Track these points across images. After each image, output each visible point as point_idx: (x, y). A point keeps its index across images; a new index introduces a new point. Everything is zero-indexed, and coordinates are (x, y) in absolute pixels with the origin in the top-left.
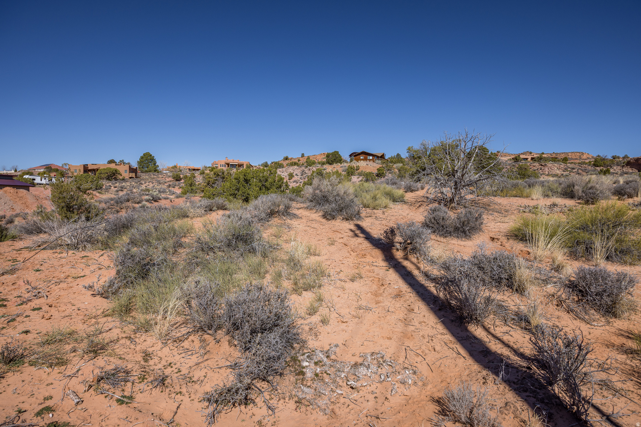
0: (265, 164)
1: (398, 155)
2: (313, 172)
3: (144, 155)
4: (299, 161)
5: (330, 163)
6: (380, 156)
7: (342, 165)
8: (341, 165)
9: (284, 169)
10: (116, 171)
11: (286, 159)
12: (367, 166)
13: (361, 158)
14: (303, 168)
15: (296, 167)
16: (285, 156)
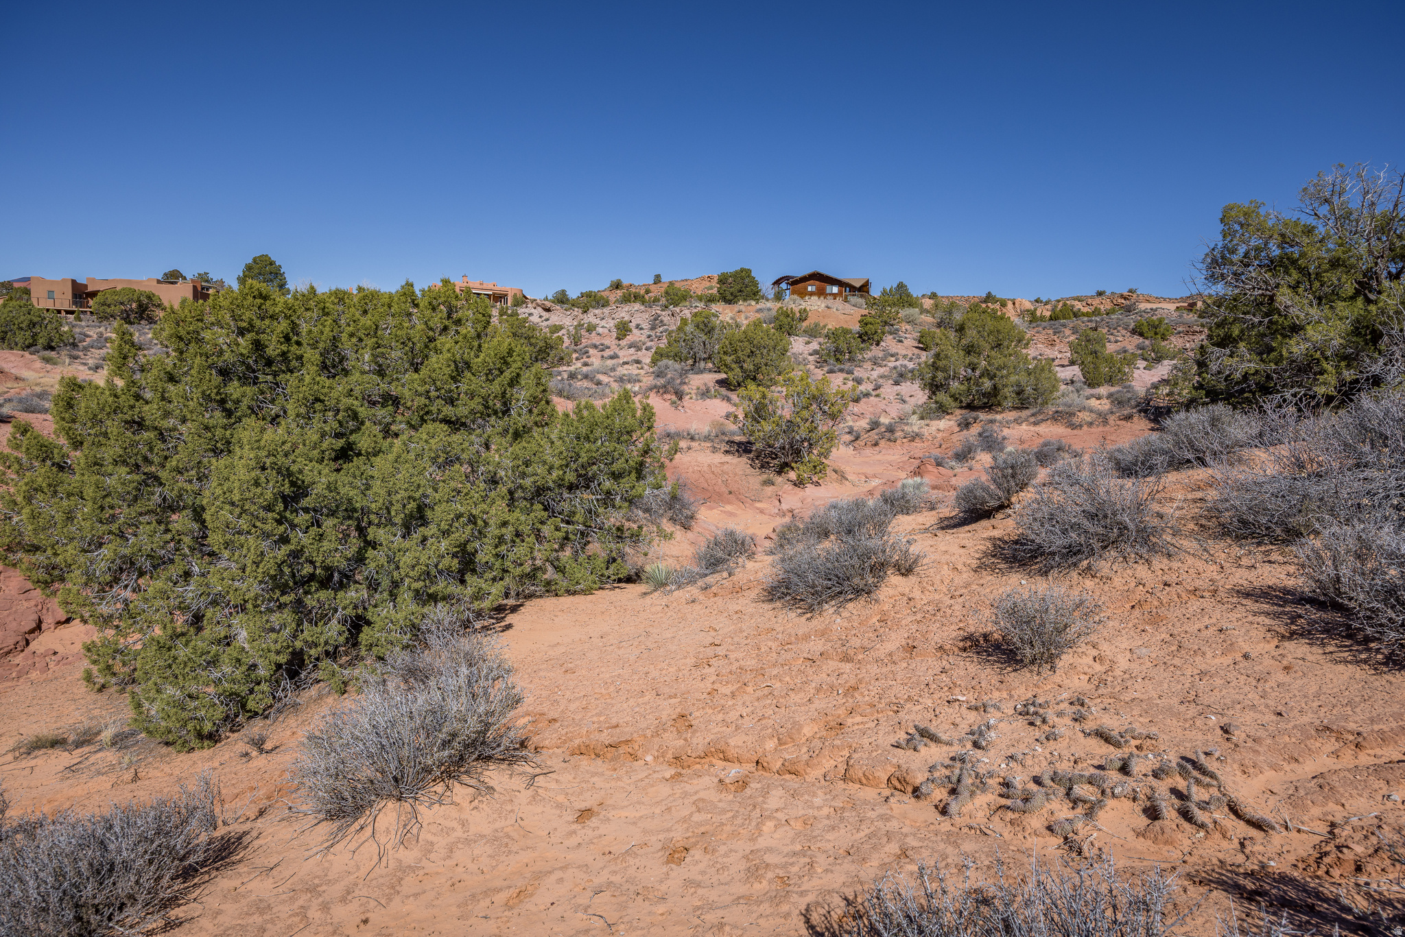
0: (560, 297)
1: (901, 286)
2: (684, 321)
3: (255, 260)
4: (648, 292)
5: (729, 298)
6: (858, 285)
7: (761, 305)
8: (758, 307)
9: (606, 310)
10: (149, 297)
11: (617, 286)
12: (828, 311)
13: (810, 289)
14: (656, 310)
15: (637, 306)
16: (615, 279)
